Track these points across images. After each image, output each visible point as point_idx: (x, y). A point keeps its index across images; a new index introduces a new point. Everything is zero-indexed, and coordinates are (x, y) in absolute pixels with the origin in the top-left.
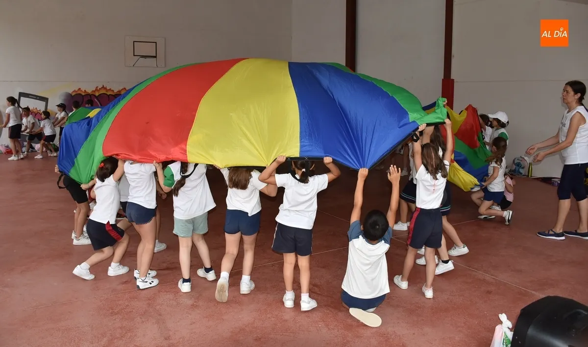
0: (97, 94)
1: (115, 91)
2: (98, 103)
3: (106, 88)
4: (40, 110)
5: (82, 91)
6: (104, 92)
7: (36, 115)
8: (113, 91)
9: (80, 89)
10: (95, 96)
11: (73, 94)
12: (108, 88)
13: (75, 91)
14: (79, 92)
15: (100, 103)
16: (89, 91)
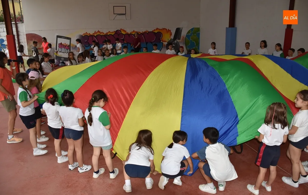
0: (95, 35)
1: (105, 33)
2: (96, 40)
3: (100, 32)
4: (67, 44)
5: (88, 34)
6: (98, 34)
7: (65, 47)
8: (103, 33)
9: (86, 33)
10: (94, 36)
11: (83, 35)
12: (101, 32)
13: (84, 34)
14: (86, 34)
15: (97, 39)
16: (91, 33)
